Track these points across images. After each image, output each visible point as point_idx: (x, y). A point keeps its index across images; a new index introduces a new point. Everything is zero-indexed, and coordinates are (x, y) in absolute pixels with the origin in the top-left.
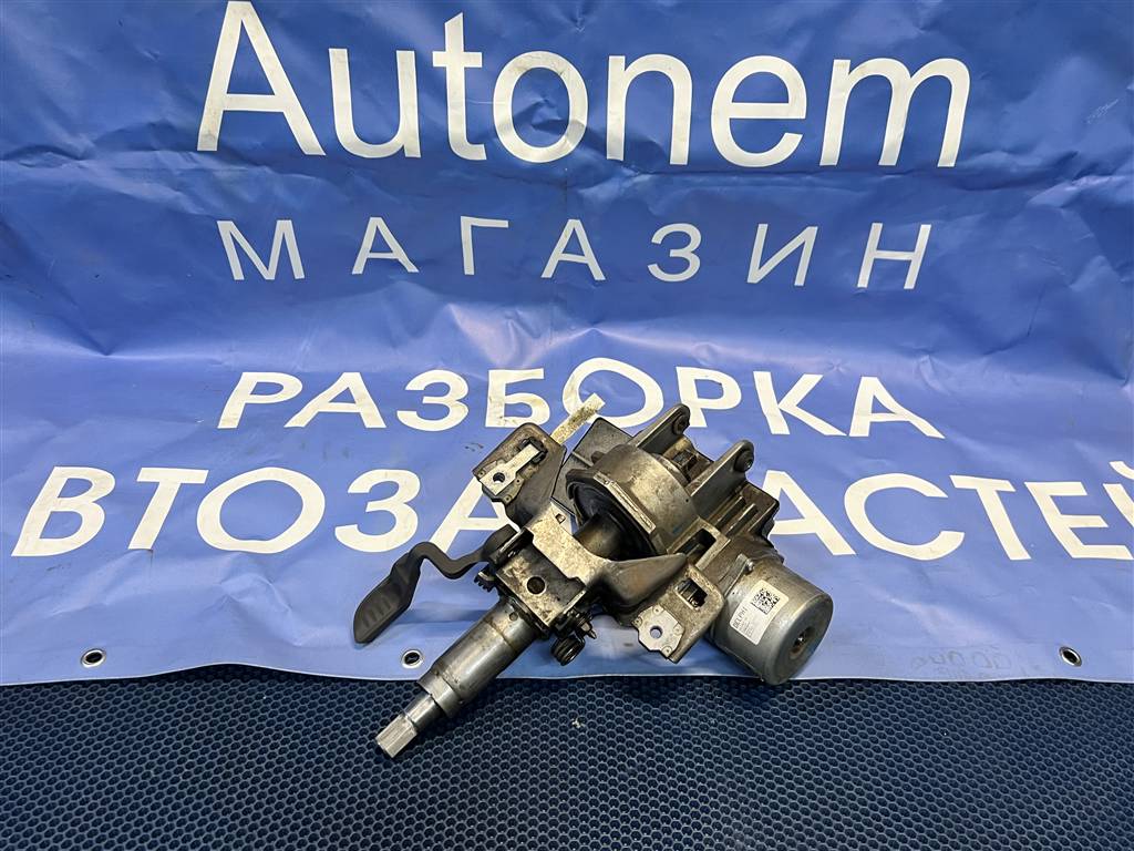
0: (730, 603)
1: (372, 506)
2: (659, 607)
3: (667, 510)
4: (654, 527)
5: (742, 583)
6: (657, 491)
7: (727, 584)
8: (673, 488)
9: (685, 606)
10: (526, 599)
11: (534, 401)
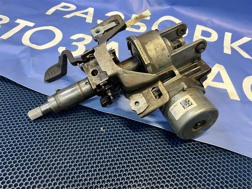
0: (172, 101)
1: (74, 43)
2: (141, 94)
3: (158, 57)
4: (149, 62)
5: (179, 94)
6: (156, 49)
7: (173, 93)
8: (163, 49)
9: (152, 97)
10: (89, 77)
11: (142, 25)
